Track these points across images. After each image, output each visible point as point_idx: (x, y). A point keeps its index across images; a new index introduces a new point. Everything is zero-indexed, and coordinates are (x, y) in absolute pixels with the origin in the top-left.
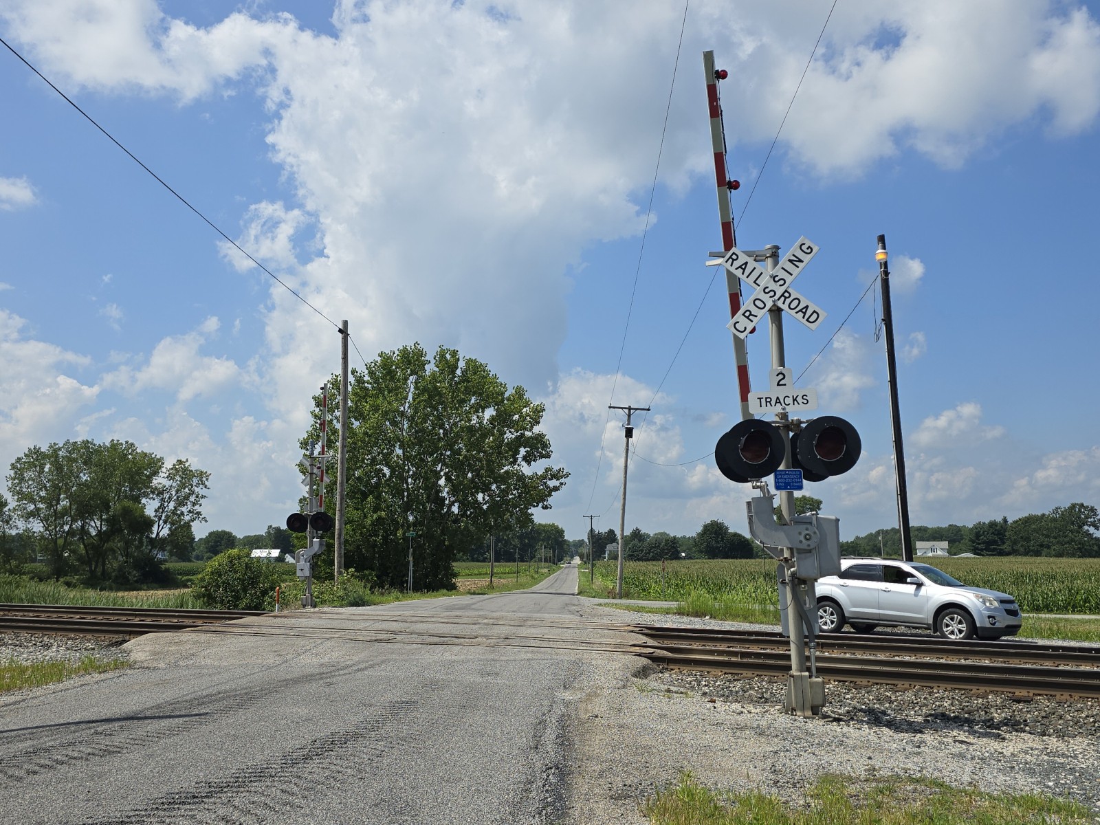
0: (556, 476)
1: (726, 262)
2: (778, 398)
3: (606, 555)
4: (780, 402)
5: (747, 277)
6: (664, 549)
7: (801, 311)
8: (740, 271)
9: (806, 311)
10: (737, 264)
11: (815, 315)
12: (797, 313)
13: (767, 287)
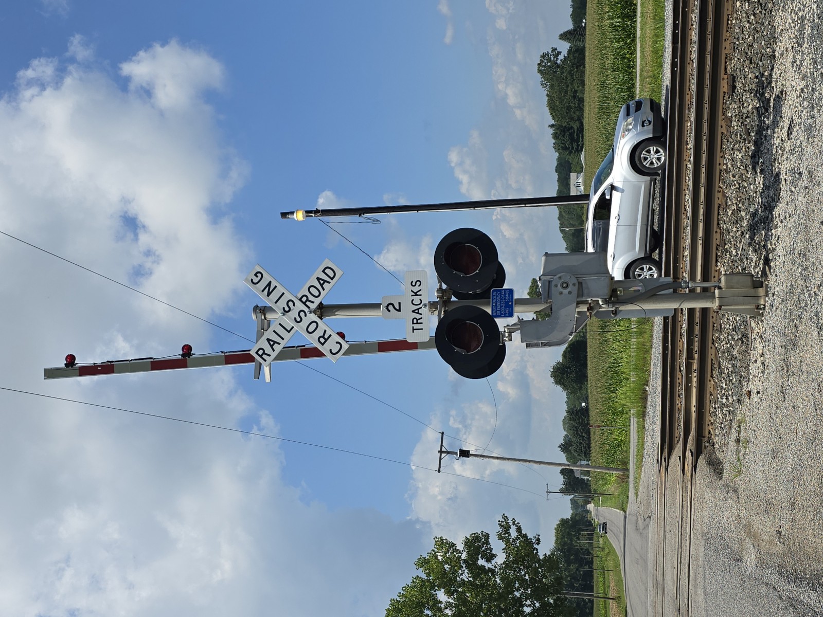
0: (506, 528)
1: (265, 361)
2: (413, 311)
3: (585, 478)
4: (418, 309)
5: (283, 339)
6: (579, 422)
7: (322, 285)
8: (276, 346)
9: (322, 280)
10: (268, 350)
11: (327, 271)
12: (324, 289)
13: (295, 319)
